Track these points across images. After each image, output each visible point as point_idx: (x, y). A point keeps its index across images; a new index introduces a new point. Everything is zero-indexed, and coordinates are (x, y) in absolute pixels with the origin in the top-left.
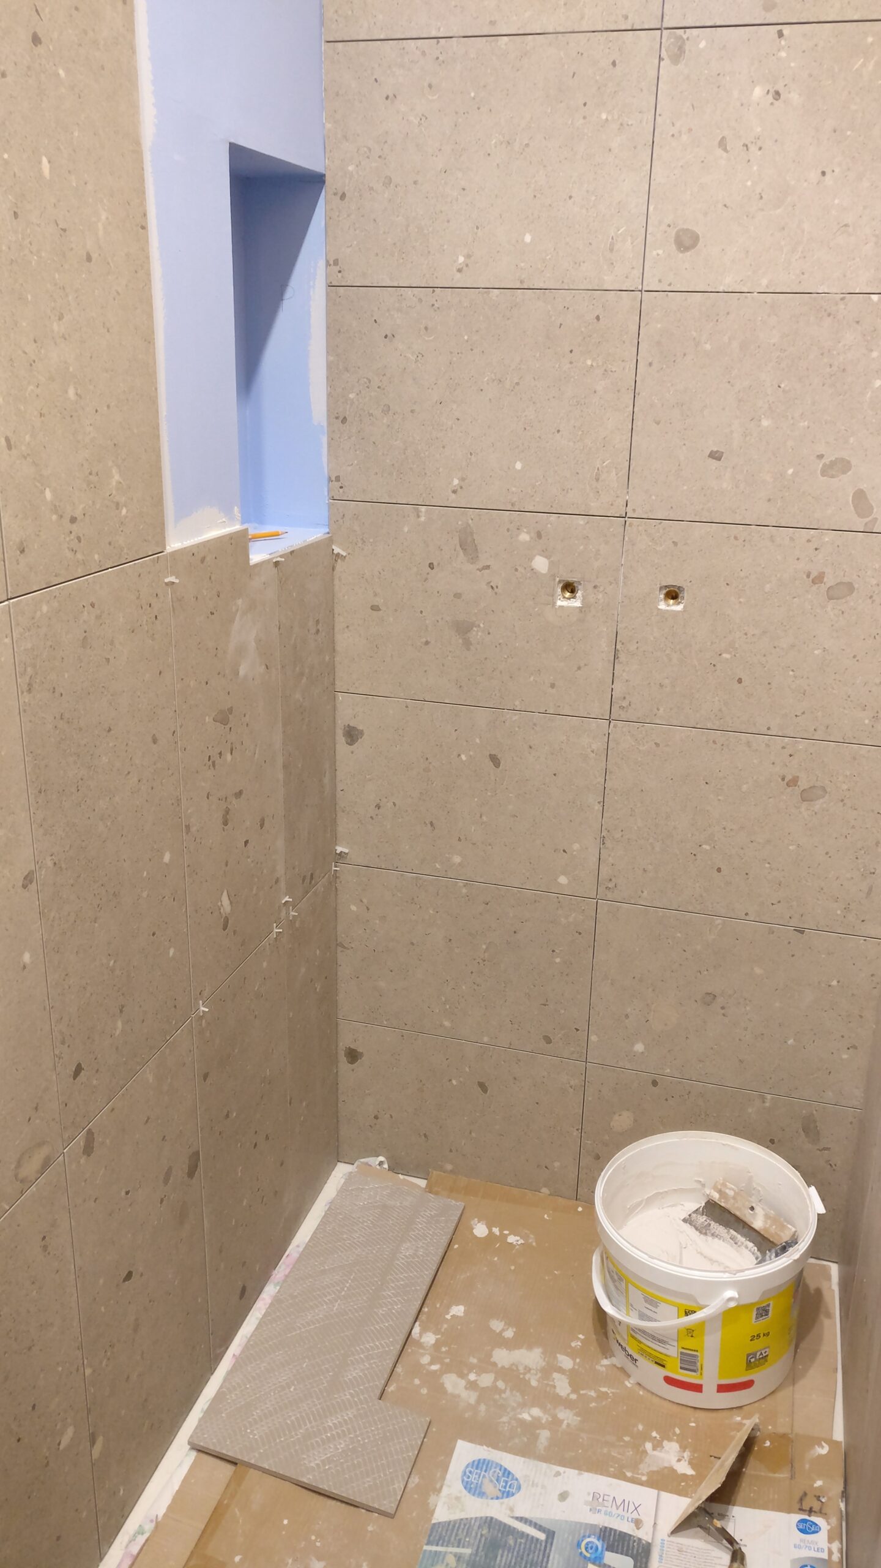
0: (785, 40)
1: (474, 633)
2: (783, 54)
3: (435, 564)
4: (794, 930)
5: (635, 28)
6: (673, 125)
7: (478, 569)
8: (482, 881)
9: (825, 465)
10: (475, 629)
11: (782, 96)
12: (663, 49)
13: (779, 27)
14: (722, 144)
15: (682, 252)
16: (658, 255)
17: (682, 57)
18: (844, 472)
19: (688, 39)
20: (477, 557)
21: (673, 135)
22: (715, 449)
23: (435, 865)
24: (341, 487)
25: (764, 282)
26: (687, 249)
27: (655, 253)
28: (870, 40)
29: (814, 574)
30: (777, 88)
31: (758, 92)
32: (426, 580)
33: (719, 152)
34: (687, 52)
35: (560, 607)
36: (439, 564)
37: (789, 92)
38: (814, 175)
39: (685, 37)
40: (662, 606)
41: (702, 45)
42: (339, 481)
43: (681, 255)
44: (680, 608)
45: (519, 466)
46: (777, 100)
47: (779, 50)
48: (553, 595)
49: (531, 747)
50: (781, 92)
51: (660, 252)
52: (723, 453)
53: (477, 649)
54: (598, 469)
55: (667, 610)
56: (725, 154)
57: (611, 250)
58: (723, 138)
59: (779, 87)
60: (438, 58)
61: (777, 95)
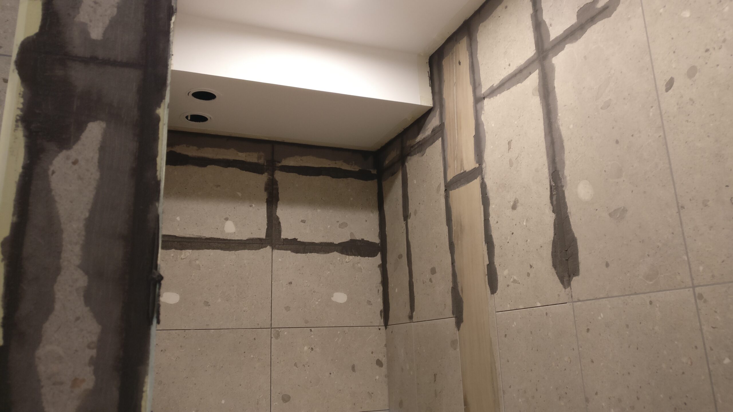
0: (313, 332)
2: (312, 336)
5: (261, 328)
6: (278, 359)
11: (314, 350)
12: (272, 334)
13: (310, 328)
14: (296, 365)
15: (285, 403)
16: (276, 404)
17: (279, 338)
19: (280, 331)
21: (278, 362)
26: (286, 402)
27: (274, 404)
28: (339, 332)
31: (306, 348)
33: (295, 367)
34: (280, 335)
37: (316, 348)
38: (328, 374)
39: (279, 331)
41: (286, 333)
46: (312, 351)
50: (313, 348)
56: (297, 368)
57: (258, 404)
58: (296, 363)
59: (313, 346)
60: (184, 337)
61: (312, 349)
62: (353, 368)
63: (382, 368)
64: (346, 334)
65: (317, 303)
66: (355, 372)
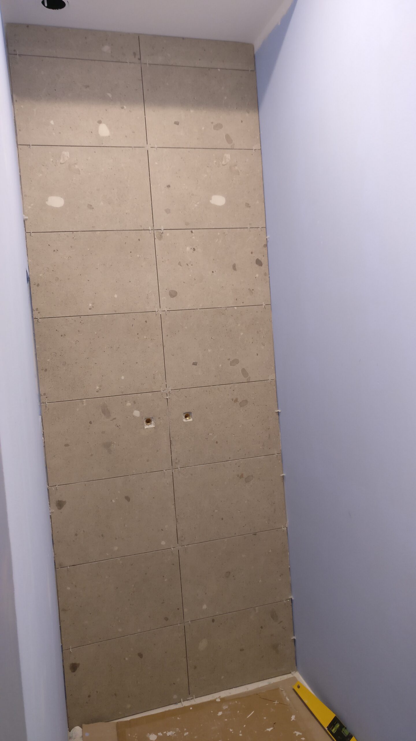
0: (194, 234)
1: (112, 446)
2: (194, 238)
3: (92, 422)
4: (253, 534)
5: (145, 229)
6: (162, 258)
7: (111, 420)
8: (128, 555)
9: (231, 362)
10: (112, 445)
11: (196, 250)
12: (155, 236)
13: (191, 230)
14: (180, 264)
15: (173, 297)
17: (162, 239)
18: (237, 364)
19: (163, 233)
20: (110, 415)
21: (163, 262)
22: (194, 362)
23: (106, 554)
24: (46, 398)
25: (201, 305)
27: (163, 298)
28: (219, 234)
29: (234, 399)
30: (194, 247)
31: (188, 249)
32: (89, 429)
33: (179, 266)
34: (163, 237)
35: (147, 428)
36: (94, 421)
37: (198, 249)
38: (210, 273)
40: (184, 420)
41: (168, 234)
42: (45, 395)
43: (172, 299)
44: (191, 420)
45: (123, 378)
46: (194, 251)
47: (192, 236)
48: (143, 424)
49: (142, 489)
51: (165, 298)
52: (197, 362)
53: (114, 453)
54: (154, 375)
55: (187, 422)
56: (181, 267)
57: (147, 298)
58: (179, 262)
60: (73, 238)
61: (194, 249)
62: (234, 267)
63: (261, 267)
64: (226, 235)
65: (196, 205)
66: (236, 271)
